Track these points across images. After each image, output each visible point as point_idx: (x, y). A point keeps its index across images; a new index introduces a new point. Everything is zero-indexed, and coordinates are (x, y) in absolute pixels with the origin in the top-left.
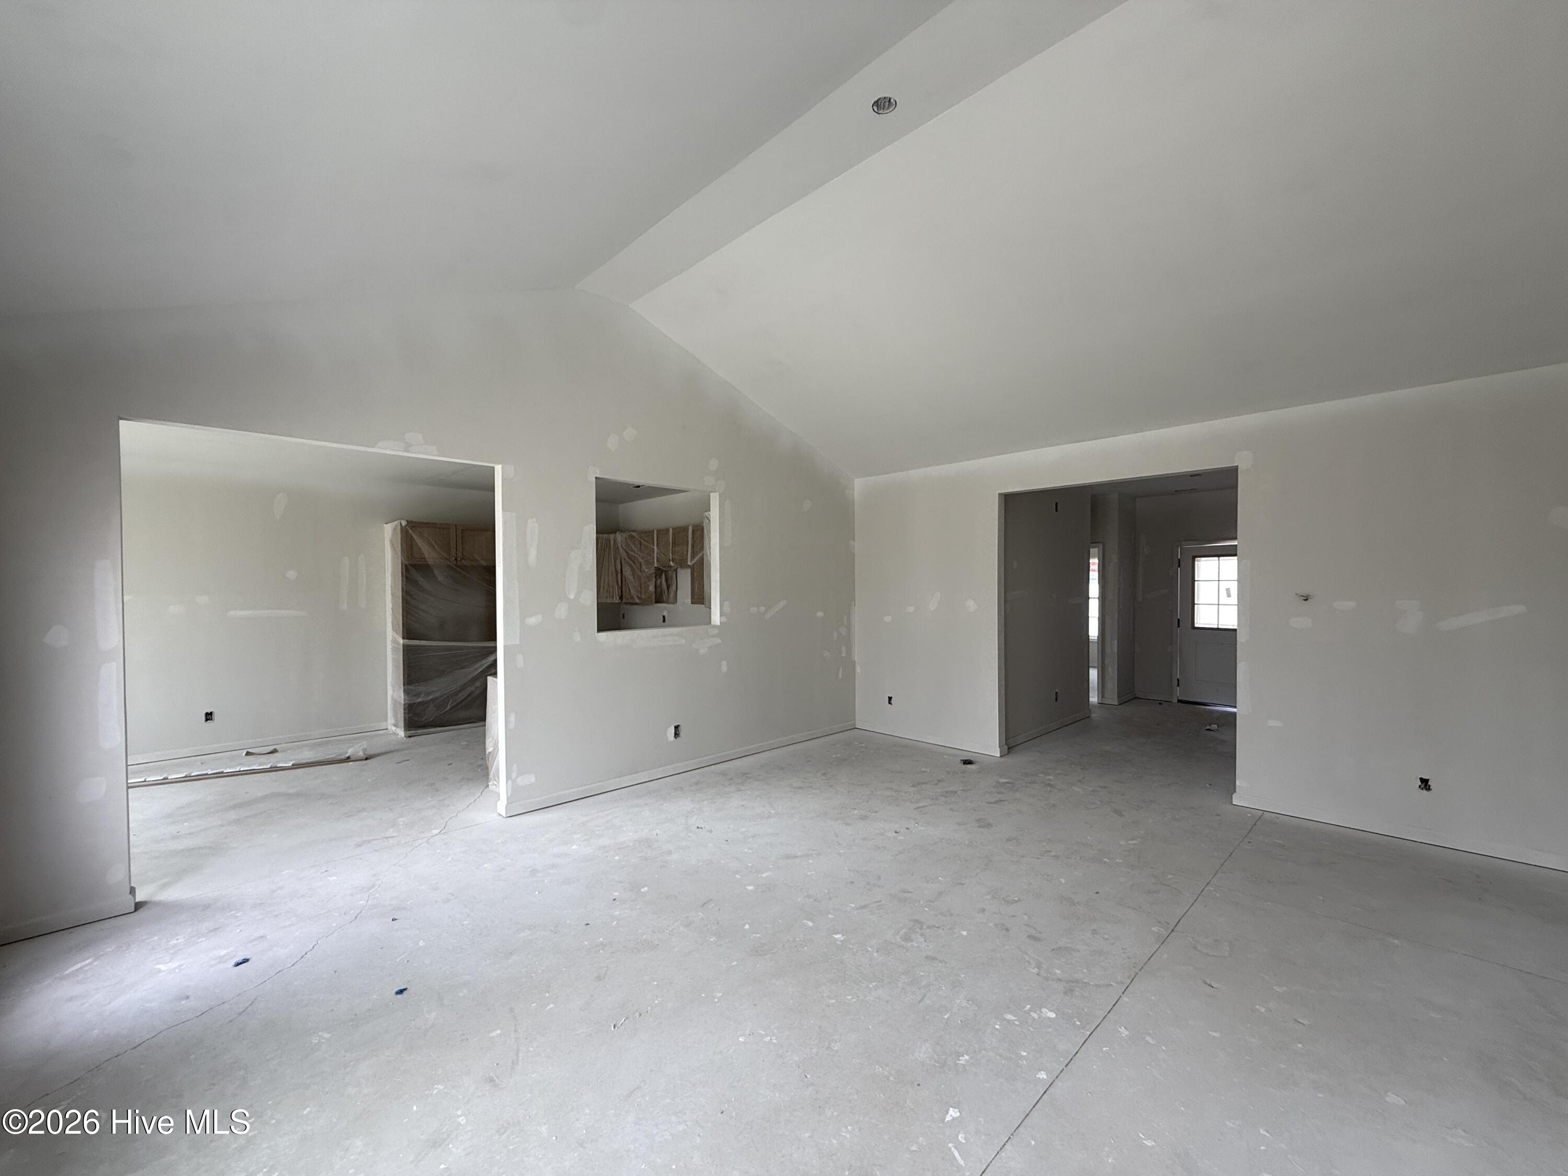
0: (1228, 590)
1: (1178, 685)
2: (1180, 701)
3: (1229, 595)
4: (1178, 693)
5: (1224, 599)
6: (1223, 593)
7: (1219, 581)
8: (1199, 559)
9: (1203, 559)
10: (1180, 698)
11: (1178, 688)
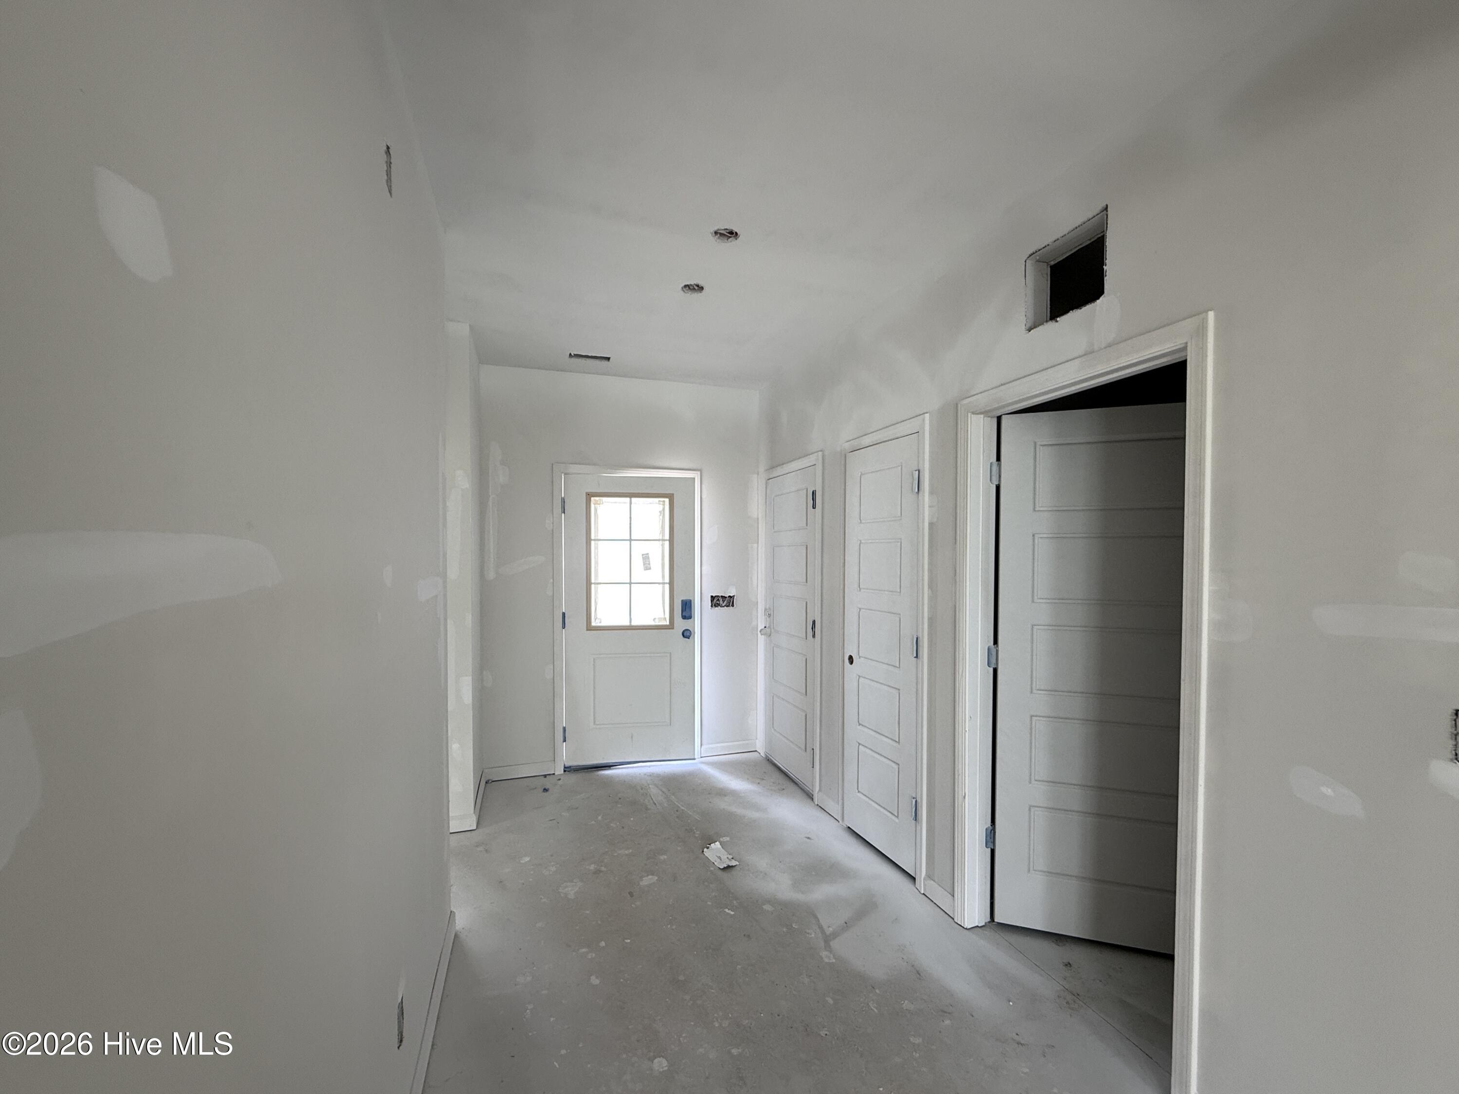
0: (646, 558)
1: (565, 741)
2: (567, 769)
3: (647, 567)
4: (566, 755)
5: (639, 574)
6: (638, 562)
7: (631, 540)
8: (597, 498)
9: (605, 499)
10: (567, 765)
11: (564, 743)
